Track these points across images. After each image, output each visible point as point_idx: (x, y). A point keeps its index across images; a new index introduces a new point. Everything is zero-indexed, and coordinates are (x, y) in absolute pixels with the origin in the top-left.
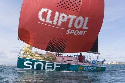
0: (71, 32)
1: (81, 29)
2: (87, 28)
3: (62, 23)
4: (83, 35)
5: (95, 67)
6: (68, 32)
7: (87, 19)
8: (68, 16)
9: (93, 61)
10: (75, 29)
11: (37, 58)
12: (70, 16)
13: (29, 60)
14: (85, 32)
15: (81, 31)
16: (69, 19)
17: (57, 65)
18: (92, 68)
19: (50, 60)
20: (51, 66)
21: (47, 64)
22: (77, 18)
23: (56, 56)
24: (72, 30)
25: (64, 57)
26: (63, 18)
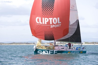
0: (53, 26)
1: (57, 24)
2: (60, 23)
3: (47, 23)
4: (60, 26)
5: (78, 51)
6: (51, 27)
7: (58, 18)
8: (48, 19)
9: (77, 48)
10: (54, 24)
11: (44, 48)
12: (50, 19)
13: (40, 50)
14: (60, 25)
15: (58, 25)
16: (49, 20)
17: (55, 51)
18: (76, 52)
19: (52, 49)
20: (52, 52)
21: (50, 51)
22: (53, 19)
23: (55, 46)
24: (53, 25)
25: (59, 47)
26: (47, 20)
